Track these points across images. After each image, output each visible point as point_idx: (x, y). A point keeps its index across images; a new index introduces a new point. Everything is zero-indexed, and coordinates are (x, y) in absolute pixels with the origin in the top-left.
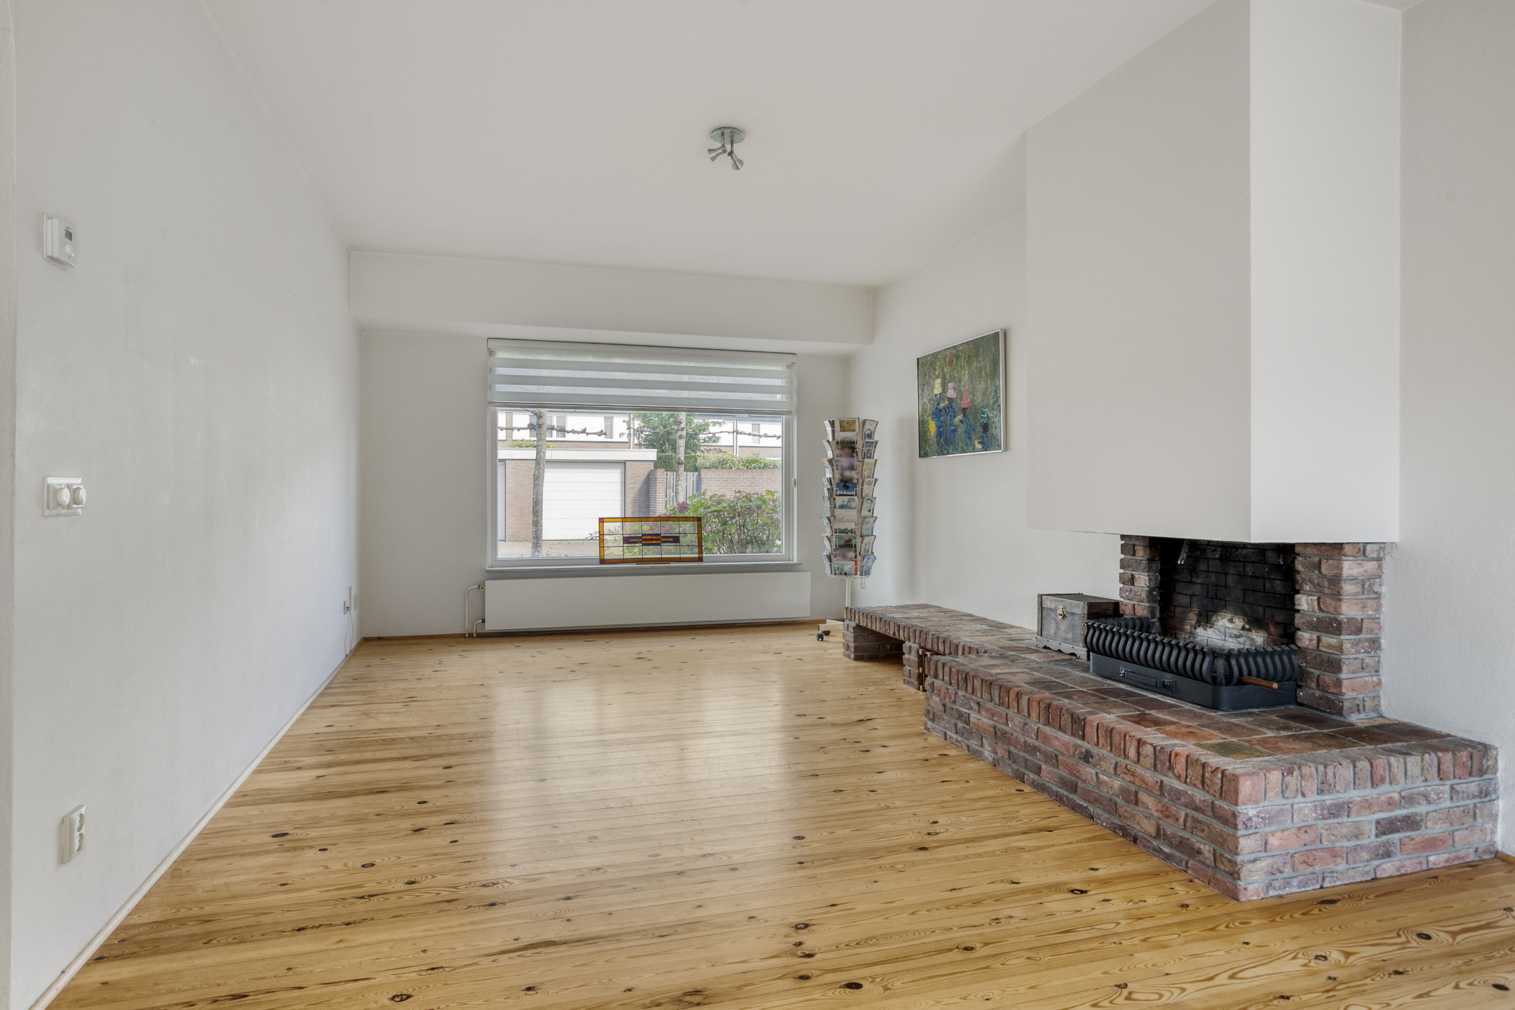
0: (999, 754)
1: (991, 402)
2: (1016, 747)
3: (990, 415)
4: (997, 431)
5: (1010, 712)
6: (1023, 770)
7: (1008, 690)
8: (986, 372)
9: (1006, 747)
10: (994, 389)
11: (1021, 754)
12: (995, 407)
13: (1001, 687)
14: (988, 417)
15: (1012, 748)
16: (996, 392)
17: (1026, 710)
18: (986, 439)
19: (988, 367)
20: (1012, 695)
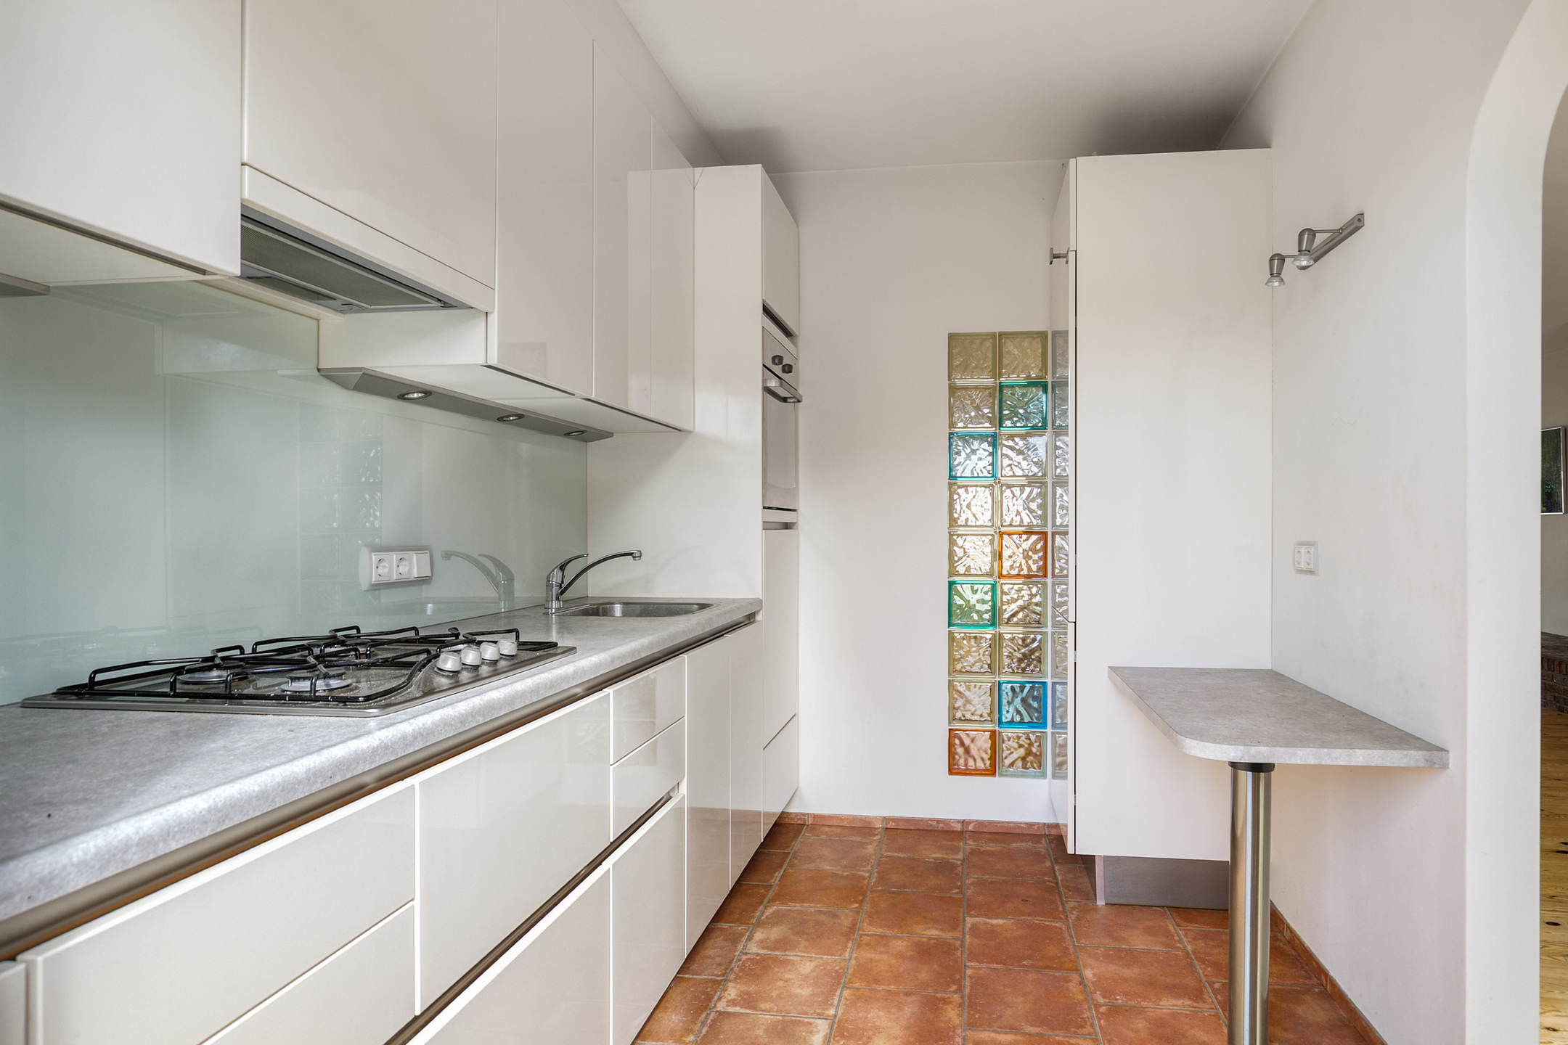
0: (1548, 699)
1: (1554, 477)
2: (1558, 693)
3: (1553, 487)
4: (1559, 499)
5: (1555, 674)
6: (1563, 706)
7: (1553, 661)
8: (1549, 456)
9: (1552, 694)
10: (1556, 468)
11: (1562, 696)
12: (1557, 481)
13: (1548, 660)
14: (1551, 488)
15: (1556, 694)
16: (1558, 471)
17: (1565, 671)
18: (1549, 504)
19: (1551, 452)
20: (1556, 663)
